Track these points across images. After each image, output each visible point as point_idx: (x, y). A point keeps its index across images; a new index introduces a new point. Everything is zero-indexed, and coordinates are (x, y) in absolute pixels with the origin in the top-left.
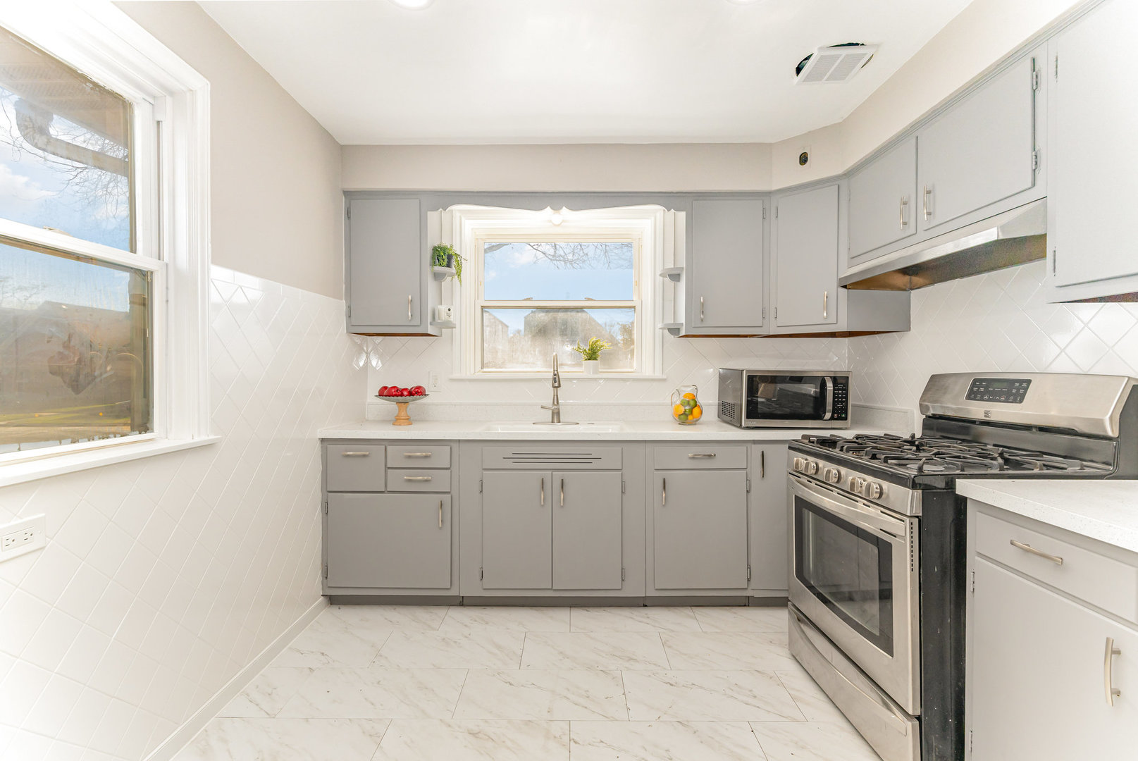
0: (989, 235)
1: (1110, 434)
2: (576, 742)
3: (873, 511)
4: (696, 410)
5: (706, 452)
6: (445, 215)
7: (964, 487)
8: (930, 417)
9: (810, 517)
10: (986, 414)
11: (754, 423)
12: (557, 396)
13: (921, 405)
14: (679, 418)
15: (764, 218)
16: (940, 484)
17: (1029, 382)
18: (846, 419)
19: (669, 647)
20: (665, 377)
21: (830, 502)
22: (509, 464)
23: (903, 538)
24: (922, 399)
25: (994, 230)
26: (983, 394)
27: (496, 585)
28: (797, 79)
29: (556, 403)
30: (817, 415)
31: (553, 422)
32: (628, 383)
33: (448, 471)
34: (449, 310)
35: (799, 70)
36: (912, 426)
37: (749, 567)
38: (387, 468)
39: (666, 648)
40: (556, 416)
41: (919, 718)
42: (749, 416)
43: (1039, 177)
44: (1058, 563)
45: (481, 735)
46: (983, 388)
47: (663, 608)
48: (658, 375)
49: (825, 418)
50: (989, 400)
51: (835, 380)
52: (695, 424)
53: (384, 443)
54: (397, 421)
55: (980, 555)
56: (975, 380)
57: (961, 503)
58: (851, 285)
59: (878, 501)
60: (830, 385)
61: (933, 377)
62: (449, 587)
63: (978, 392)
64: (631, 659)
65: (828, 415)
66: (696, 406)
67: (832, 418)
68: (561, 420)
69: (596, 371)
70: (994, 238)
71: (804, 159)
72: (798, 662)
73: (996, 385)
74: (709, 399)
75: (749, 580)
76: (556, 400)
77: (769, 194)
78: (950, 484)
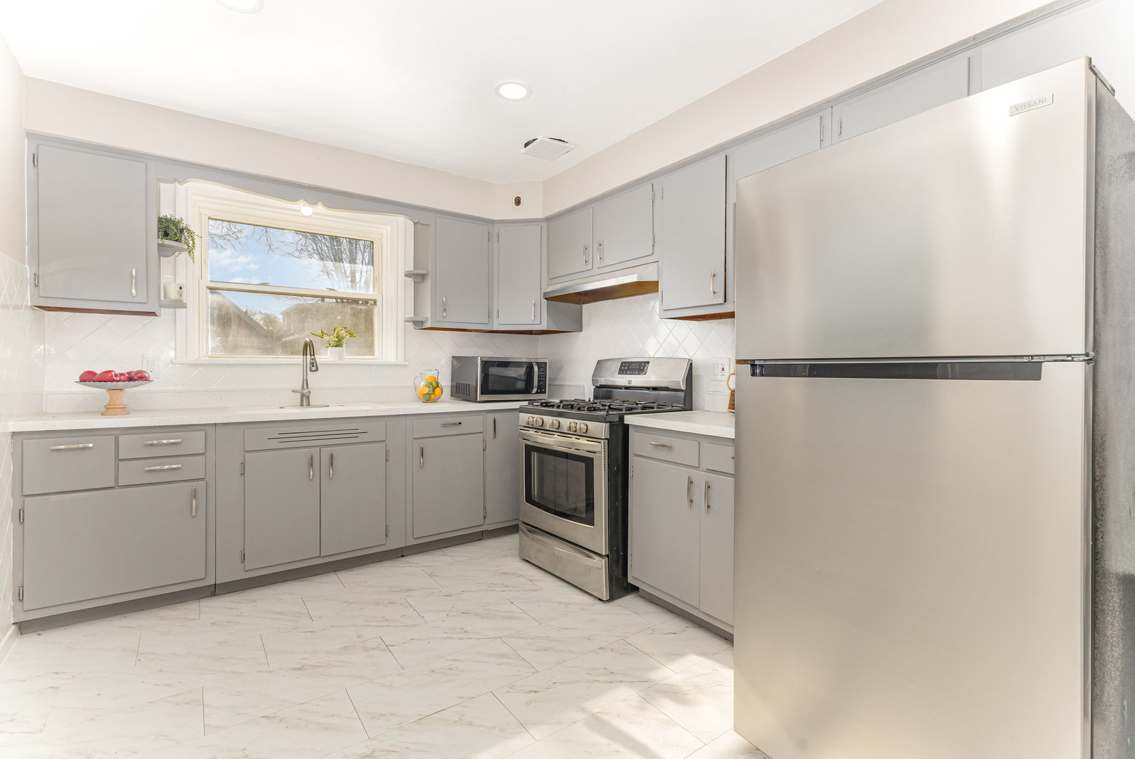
0: (632, 278)
1: (683, 388)
2: (392, 646)
3: (583, 441)
4: (438, 390)
5: (452, 422)
6: (180, 189)
7: (629, 419)
8: (598, 387)
9: (535, 456)
10: (630, 382)
11: (486, 397)
12: (307, 380)
13: (593, 380)
14: (424, 397)
15: (489, 240)
16: (616, 419)
17: (648, 362)
18: (545, 393)
19: (436, 576)
20: (407, 363)
21: (552, 441)
22: (275, 444)
23: (600, 452)
24: (593, 376)
25: (635, 275)
26: (627, 371)
27: (259, 565)
28: (524, 150)
29: (305, 387)
30: (527, 390)
31: (302, 405)
32: (373, 368)
33: (202, 458)
34: (181, 288)
35: (526, 145)
36: (588, 394)
37: (485, 508)
38: (119, 460)
39: (434, 578)
40: (305, 399)
41: (607, 556)
42: (482, 393)
43: (655, 250)
44: (669, 448)
45: (306, 667)
46: (628, 367)
47: (419, 554)
48: (401, 361)
49: (533, 392)
50: (630, 374)
51: (538, 364)
52: (436, 402)
53: (113, 432)
54: (108, 410)
55: (636, 455)
56: (622, 363)
57: (626, 428)
58: (552, 299)
59: (586, 435)
60: (536, 368)
61: (599, 361)
62: (203, 577)
63: (624, 370)
64: (408, 590)
65: (535, 390)
66: (438, 386)
67: (537, 393)
68: (311, 404)
69: (341, 358)
70: (636, 280)
71: (518, 202)
72: (528, 561)
73: (633, 364)
74: (446, 382)
75: (485, 517)
76: (306, 383)
77: (492, 222)
78: (622, 418)
